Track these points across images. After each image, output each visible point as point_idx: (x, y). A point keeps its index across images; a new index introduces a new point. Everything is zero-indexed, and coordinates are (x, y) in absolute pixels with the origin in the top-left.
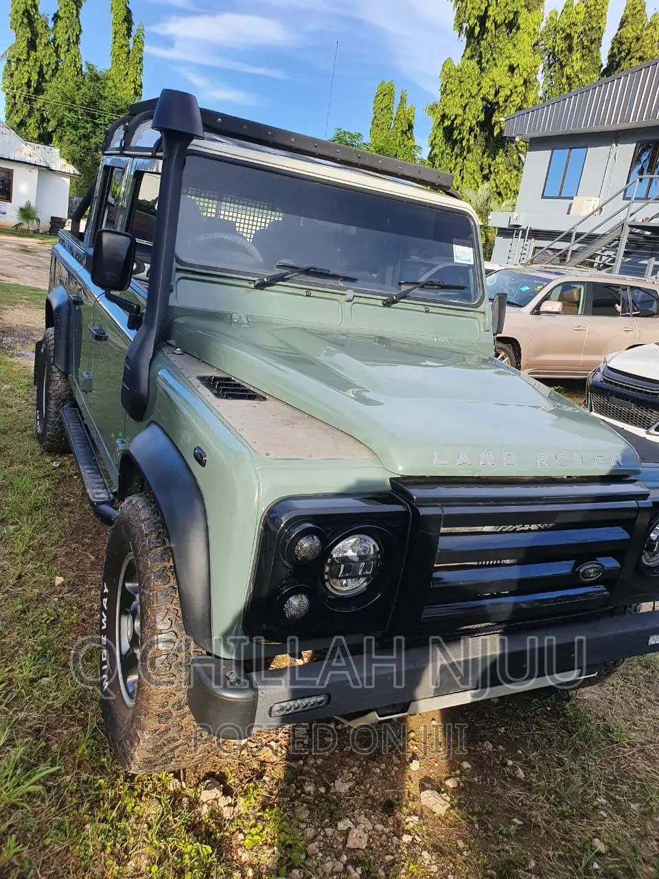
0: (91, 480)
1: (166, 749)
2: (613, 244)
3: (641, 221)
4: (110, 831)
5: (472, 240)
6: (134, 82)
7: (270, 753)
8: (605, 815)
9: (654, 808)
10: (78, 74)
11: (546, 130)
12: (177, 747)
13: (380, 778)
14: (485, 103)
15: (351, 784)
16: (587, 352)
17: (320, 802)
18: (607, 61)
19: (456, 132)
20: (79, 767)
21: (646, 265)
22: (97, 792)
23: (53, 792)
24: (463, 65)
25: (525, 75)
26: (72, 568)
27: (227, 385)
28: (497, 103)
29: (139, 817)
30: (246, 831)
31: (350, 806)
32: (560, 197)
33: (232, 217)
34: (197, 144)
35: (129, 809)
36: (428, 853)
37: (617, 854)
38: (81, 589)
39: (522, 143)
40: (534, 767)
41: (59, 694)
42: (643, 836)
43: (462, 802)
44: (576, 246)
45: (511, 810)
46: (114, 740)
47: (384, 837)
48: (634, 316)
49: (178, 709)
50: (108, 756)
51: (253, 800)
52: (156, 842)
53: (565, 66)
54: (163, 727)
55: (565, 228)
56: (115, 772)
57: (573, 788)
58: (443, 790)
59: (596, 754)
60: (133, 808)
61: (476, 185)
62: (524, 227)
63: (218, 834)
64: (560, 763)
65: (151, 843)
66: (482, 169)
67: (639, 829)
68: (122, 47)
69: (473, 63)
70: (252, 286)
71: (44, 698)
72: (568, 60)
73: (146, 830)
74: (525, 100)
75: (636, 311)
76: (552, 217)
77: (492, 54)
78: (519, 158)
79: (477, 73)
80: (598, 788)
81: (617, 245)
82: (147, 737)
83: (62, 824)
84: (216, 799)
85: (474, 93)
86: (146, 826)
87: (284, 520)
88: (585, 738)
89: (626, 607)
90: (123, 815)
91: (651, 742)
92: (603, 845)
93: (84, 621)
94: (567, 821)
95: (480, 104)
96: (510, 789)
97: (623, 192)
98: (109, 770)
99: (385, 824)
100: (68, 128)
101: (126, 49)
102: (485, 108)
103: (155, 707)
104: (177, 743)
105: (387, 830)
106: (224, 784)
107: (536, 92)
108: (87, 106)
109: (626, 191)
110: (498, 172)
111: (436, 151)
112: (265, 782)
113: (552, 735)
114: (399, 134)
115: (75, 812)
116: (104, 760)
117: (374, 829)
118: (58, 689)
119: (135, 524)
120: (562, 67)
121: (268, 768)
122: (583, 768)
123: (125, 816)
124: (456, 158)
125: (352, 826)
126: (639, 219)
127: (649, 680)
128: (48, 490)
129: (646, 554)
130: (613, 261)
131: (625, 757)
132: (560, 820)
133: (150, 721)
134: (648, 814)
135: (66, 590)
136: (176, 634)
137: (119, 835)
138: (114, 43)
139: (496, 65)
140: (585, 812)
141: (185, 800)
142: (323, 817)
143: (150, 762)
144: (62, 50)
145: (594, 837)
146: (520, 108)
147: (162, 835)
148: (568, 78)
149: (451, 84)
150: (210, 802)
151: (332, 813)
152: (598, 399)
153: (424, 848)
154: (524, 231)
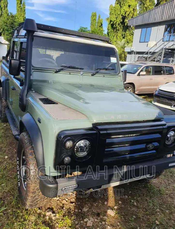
0: (14, 129)
1: (35, 201)
2: (160, 55)
3: (168, 47)
4: (21, 224)
5: (116, 56)
6: (23, 17)
7: (65, 201)
8: (159, 214)
9: (173, 212)
10: (8, 16)
11: (140, 23)
12: (38, 201)
13: (96, 207)
14: (122, 16)
15: (88, 209)
16: (153, 86)
17: (79, 214)
18: (157, 2)
19: (114, 25)
20: (13, 207)
21: (170, 60)
22: (18, 214)
23: (6, 215)
24: (115, 6)
25: (133, 7)
26: (10, 154)
27: (47, 100)
28: (126, 16)
29: (29, 220)
30: (59, 223)
31: (88, 215)
32: (144, 42)
33: (50, 53)
34: (36, 34)
35: (26, 218)
36: (109, 226)
37: (162, 225)
38: (12, 159)
39: (133, 27)
40: (139, 202)
41: (7, 188)
42: (170, 219)
43: (119, 212)
44: (150, 56)
45: (133, 214)
46: (22, 200)
47: (97, 223)
48: (167, 74)
49: (38, 190)
50: (21, 204)
51: (60, 214)
52: (34, 227)
53: (145, 4)
54: (34, 195)
55: (146, 50)
56: (22, 208)
57: (150, 207)
58: (113, 209)
59: (157, 197)
60: (28, 218)
61: (121, 40)
62: (135, 51)
63: (51, 224)
64: (146, 200)
65: (33, 227)
66: (122, 35)
67: (168, 217)
68: (19, 7)
69: (118, 5)
70: (54, 72)
71: (3, 189)
72: (145, 2)
73: (31, 224)
74: (133, 15)
75: (167, 73)
76: (142, 48)
77: (123, 2)
78: (133, 32)
79: (119, 8)
80: (157, 207)
81: (161, 55)
82: (29, 198)
83: (8, 223)
84: (51, 215)
85: (119, 14)
86: (31, 223)
87: (62, 137)
88: (153, 193)
89: (163, 156)
90: (25, 220)
91: (172, 193)
92: (158, 222)
93: (13, 168)
94: (148, 216)
95: (121, 17)
96: (132, 208)
97: (162, 40)
98: (21, 208)
99: (97, 219)
100: (6, 31)
101: (21, 8)
102: (122, 18)
103: (31, 190)
104: (38, 200)
105: (98, 221)
106: (53, 210)
107: (137, 12)
108: (11, 25)
109: (163, 39)
110: (127, 36)
111: (109, 31)
112: (64, 209)
113: (144, 193)
114: (99, 27)
115: (12, 220)
116: (19, 205)
117: (94, 221)
118: (6, 187)
119: (24, 140)
120: (144, 4)
121: (65, 205)
122: (153, 201)
123: (26, 220)
124: (115, 33)
125: (88, 220)
126: (167, 47)
127: (171, 176)
128: (3, 132)
129: (167, 141)
130: (160, 59)
131: (165, 198)
132: (146, 216)
133: (30, 194)
134: (171, 213)
135: (8, 160)
136: (36, 170)
137: (24, 225)
138: (17, 6)
139: (125, 5)
140: (153, 213)
141: (42, 215)
142: (80, 218)
143: (31, 205)
144: (3, 9)
145: (156, 220)
146: (132, 17)
147: (35, 225)
148: (146, 8)
149: (112, 11)
150: (49, 215)
151: (82, 217)
152: (157, 99)
153: (108, 225)
154: (135, 52)
